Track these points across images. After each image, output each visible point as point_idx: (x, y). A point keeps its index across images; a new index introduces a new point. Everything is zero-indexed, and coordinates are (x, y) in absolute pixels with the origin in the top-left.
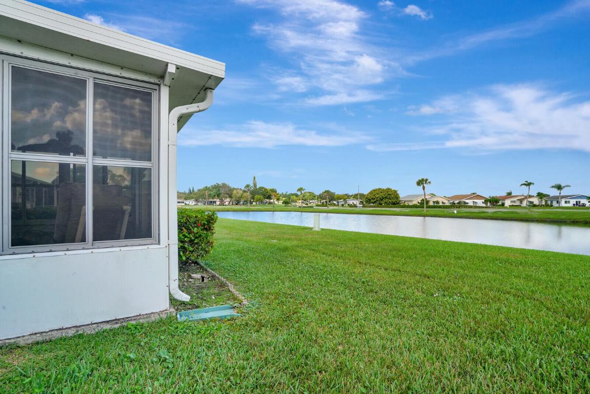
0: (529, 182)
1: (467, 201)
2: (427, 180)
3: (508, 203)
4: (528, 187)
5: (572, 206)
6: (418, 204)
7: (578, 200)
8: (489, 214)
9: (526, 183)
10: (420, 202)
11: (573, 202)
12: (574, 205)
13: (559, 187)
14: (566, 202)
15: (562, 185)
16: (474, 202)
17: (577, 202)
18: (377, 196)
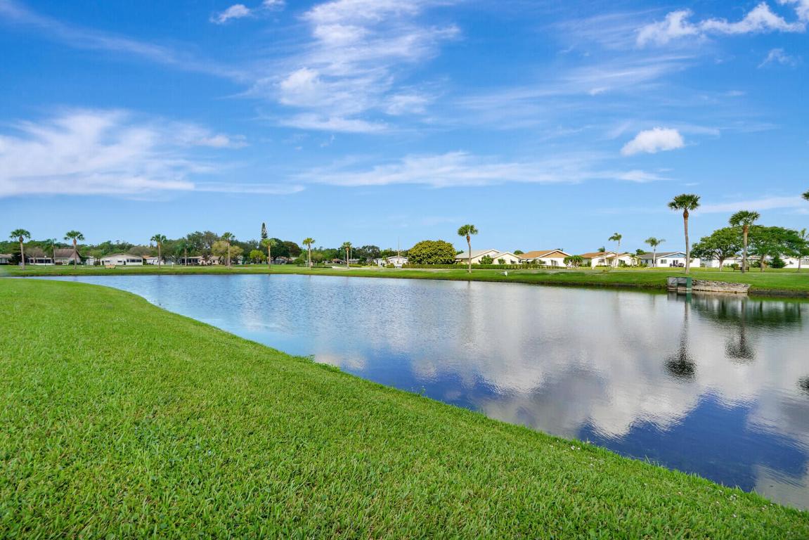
0: (618, 234)
1: (543, 260)
2: (472, 227)
3: (595, 262)
4: (617, 241)
5: (669, 266)
6: (479, 264)
7: (675, 259)
8: (548, 277)
9: (615, 236)
10: (481, 260)
11: (670, 261)
12: (671, 265)
13: (653, 242)
14: (662, 262)
15: (657, 240)
16: (552, 261)
17: (674, 262)
18: (424, 251)
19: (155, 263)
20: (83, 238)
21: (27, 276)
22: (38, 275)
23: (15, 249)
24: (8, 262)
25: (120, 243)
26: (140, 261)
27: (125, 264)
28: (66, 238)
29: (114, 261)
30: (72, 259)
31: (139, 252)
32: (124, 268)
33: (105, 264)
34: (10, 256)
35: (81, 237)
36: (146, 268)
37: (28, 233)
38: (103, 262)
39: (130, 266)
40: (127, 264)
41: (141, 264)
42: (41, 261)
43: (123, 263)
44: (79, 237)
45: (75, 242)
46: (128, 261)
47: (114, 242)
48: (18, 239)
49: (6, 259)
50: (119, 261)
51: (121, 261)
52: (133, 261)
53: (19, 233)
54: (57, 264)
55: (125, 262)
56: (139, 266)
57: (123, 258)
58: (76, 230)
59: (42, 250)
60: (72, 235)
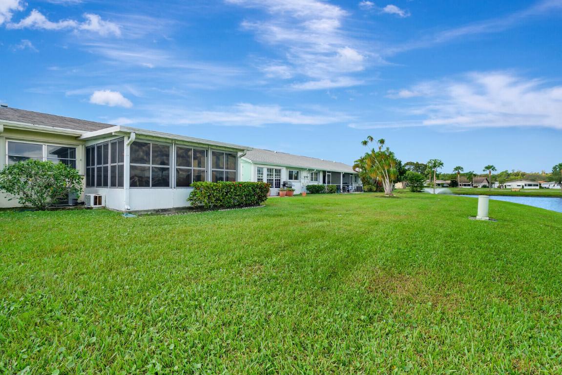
19: (550, 187)
20: (496, 170)
21: (461, 194)
22: (467, 194)
23: (452, 178)
24: (448, 186)
25: (515, 172)
26: (537, 185)
27: (523, 188)
28: (484, 171)
29: (514, 186)
30: (483, 184)
31: (533, 178)
32: (522, 191)
33: (507, 187)
34: (449, 182)
35: (494, 169)
36: (542, 191)
37: (462, 168)
38: (505, 186)
39: (526, 189)
40: (525, 187)
41: (538, 187)
42: (465, 185)
43: (521, 187)
44: (492, 169)
45: (490, 172)
46: (526, 185)
47: (510, 172)
48: (457, 172)
49: (447, 184)
50: (518, 186)
51: (520, 186)
52: (530, 185)
53: (458, 168)
54: (475, 187)
55: (523, 186)
56: (537, 189)
57: (522, 183)
58: (491, 165)
59: (466, 179)
60: (488, 168)
